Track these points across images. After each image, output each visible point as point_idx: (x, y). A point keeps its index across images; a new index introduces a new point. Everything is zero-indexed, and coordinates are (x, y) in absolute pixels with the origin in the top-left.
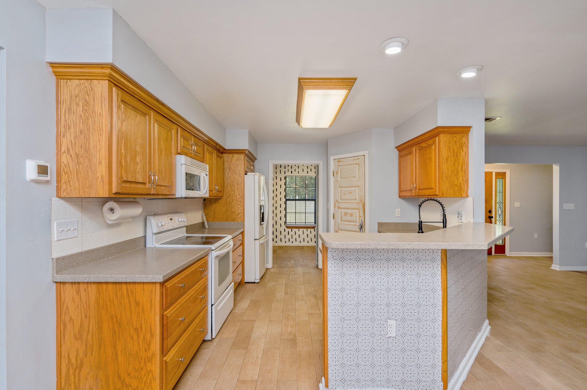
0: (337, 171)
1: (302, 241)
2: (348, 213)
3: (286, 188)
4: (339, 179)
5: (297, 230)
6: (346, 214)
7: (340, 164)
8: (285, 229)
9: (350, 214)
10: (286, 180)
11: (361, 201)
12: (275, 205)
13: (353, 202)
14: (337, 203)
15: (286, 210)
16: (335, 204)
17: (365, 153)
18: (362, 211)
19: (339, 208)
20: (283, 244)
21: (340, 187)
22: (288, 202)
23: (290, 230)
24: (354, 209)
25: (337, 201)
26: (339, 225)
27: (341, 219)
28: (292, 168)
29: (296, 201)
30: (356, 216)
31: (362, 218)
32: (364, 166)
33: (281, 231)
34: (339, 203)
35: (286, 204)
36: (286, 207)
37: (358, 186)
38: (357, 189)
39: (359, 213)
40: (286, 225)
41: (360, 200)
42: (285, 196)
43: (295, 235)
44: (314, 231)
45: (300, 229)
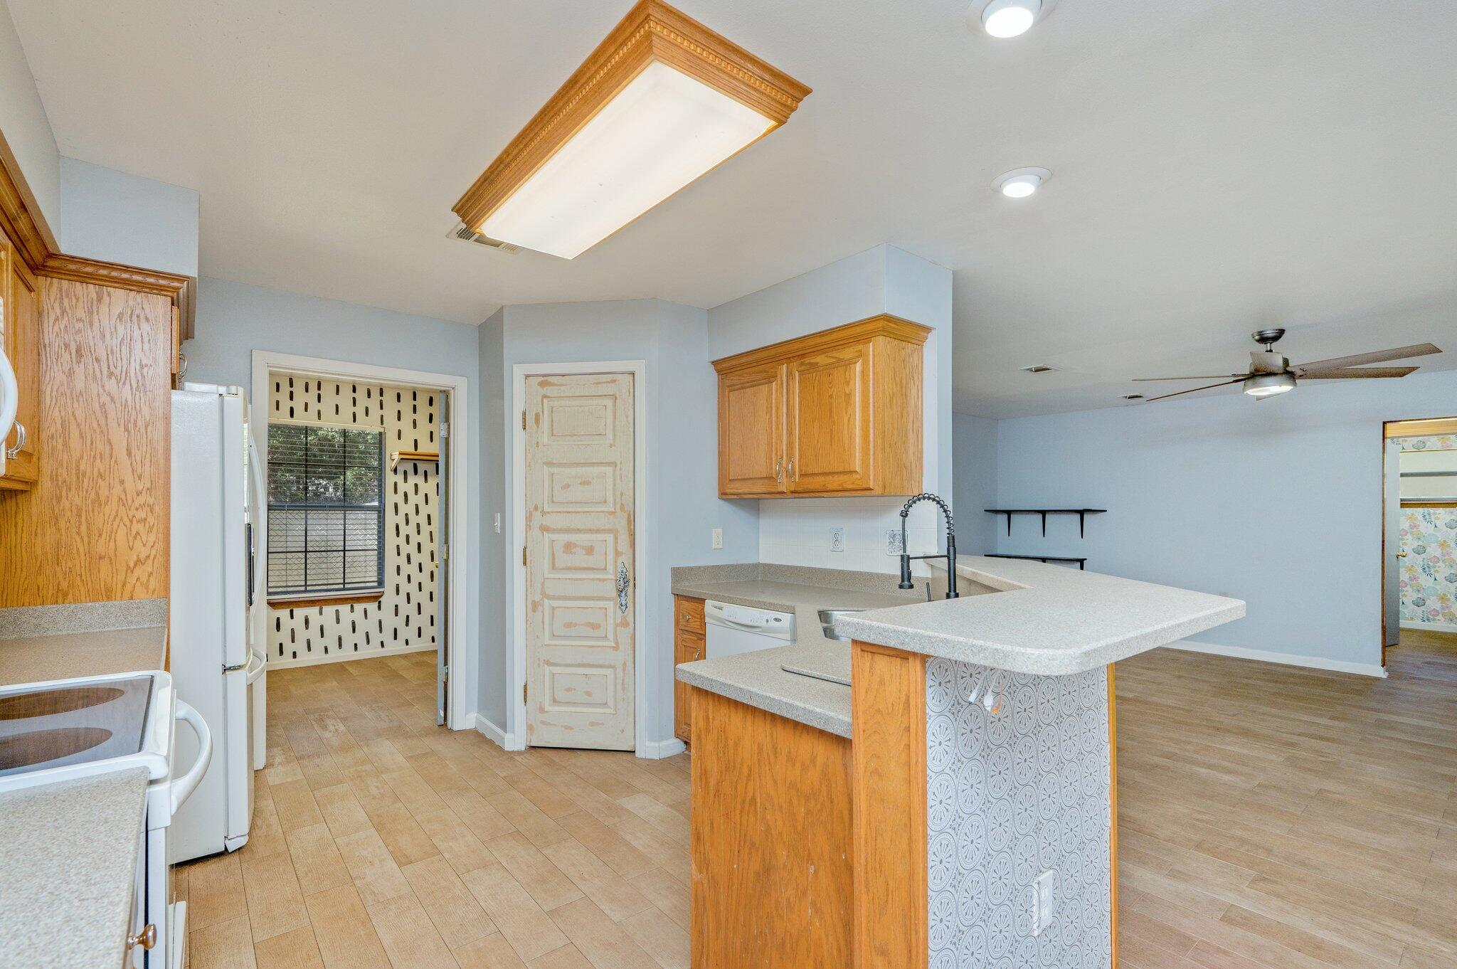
0: (537, 416)
1: (333, 646)
2: (576, 546)
4: (545, 438)
5: (312, 612)
6: (569, 547)
7: (548, 391)
9: (583, 547)
11: (622, 508)
13: (593, 509)
14: (537, 515)
16: (529, 519)
17: (638, 366)
18: (624, 539)
19: (544, 529)
21: (549, 464)
23: (284, 613)
24: (598, 531)
25: (536, 508)
26: (543, 584)
27: (554, 565)
28: (291, 399)
29: (306, 510)
30: (606, 554)
31: (625, 559)
32: (632, 403)
34: (543, 513)
37: (614, 464)
38: (609, 470)
39: (616, 542)
41: (618, 506)
43: (307, 628)
44: (379, 608)
45: (326, 605)
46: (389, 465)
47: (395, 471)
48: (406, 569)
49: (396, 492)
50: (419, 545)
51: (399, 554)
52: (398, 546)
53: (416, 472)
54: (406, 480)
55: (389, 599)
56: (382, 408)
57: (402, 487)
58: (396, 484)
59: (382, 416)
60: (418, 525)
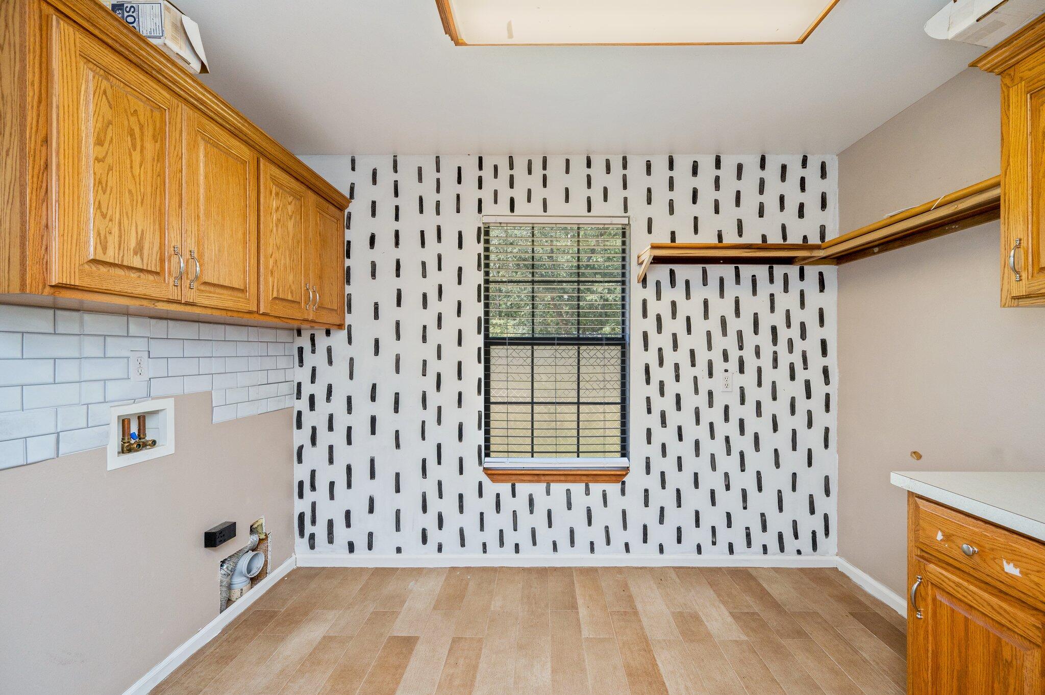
1: (564, 542)
3: (487, 282)
5: (538, 489)
8: (480, 484)
10: (487, 242)
12: (434, 366)
15: (487, 393)
20: (471, 557)
22: (495, 351)
23: (504, 488)
28: (512, 186)
29: (532, 345)
33: (461, 497)
35: (487, 361)
36: (487, 376)
40: (486, 465)
42: (484, 324)
43: (532, 512)
44: (623, 492)
45: (553, 481)
46: (635, 272)
47: (644, 281)
48: (660, 435)
49: (645, 315)
50: (678, 397)
51: (649, 411)
52: (648, 399)
53: (673, 283)
54: (659, 297)
55: (636, 480)
56: (625, 187)
57: (654, 307)
58: (645, 302)
59: (626, 199)
60: (677, 366)
